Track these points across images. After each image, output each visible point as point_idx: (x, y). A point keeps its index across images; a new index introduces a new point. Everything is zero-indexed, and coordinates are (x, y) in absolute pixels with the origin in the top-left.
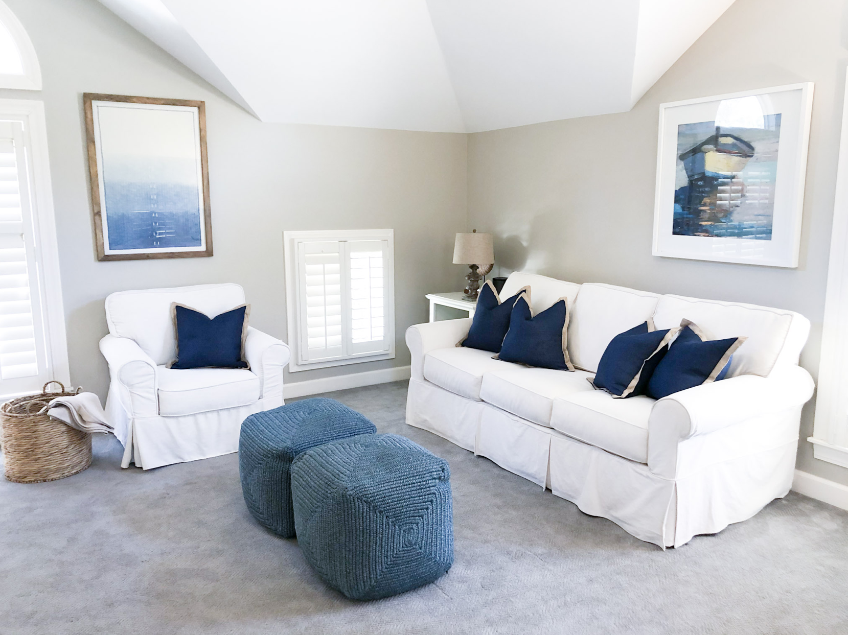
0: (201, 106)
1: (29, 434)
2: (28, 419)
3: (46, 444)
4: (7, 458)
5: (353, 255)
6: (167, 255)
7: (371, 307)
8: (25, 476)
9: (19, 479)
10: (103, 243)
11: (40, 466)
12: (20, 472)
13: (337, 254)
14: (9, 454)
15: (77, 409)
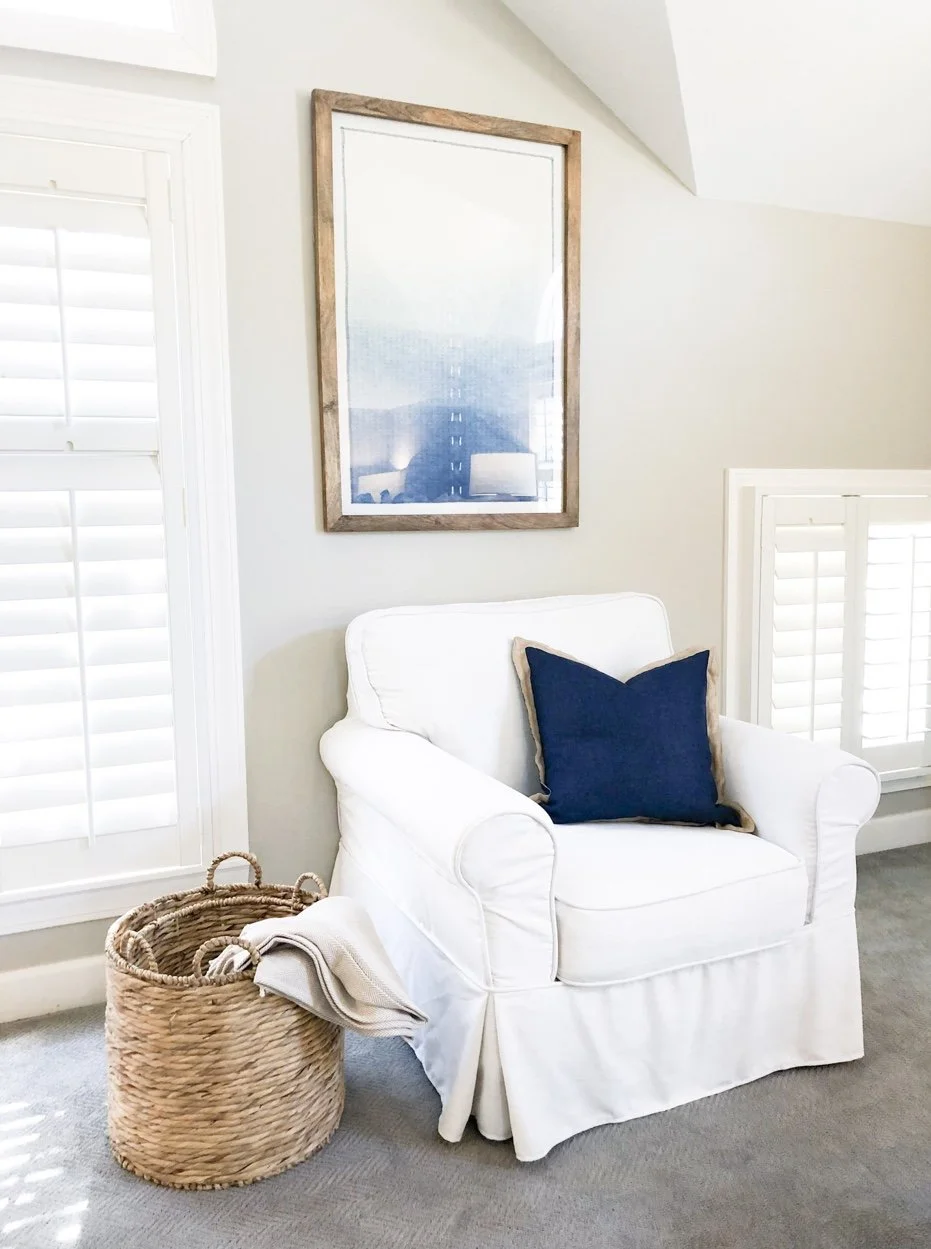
0: (569, 146)
1: (199, 1038)
2: (198, 991)
3: (242, 1070)
4: (125, 1101)
5: (875, 530)
6: (479, 520)
7: (910, 660)
8: (178, 1167)
9: (158, 1176)
10: (340, 484)
11: (225, 1137)
12: (164, 1156)
13: (840, 528)
14: (132, 1091)
15: (330, 961)
